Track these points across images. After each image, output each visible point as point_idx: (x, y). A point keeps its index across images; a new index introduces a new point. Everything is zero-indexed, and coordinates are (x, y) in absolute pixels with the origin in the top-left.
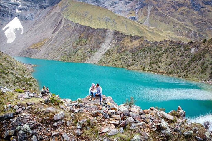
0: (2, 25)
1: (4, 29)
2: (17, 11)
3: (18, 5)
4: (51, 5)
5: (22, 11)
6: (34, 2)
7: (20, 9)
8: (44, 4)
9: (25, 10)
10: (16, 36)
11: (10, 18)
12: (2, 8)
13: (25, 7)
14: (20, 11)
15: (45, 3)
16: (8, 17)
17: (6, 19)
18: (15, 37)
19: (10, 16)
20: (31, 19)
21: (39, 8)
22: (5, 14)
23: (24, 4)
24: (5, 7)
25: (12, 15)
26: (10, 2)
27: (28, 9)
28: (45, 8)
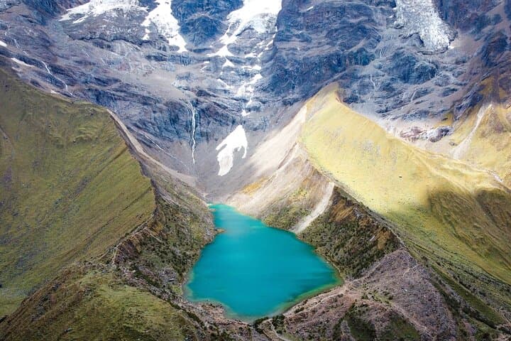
0: (216, 140)
1: (218, 148)
2: (244, 113)
3: (245, 101)
4: (303, 97)
5: (252, 112)
6: (274, 93)
7: (249, 110)
8: (290, 97)
9: (257, 109)
10: (234, 162)
11: (229, 127)
12: (220, 111)
13: (257, 104)
14: (249, 113)
15: (293, 94)
16: (227, 125)
17: (224, 129)
18: (231, 165)
19: (231, 124)
20: (262, 128)
21: (280, 105)
22: (224, 121)
23: (257, 98)
24: (225, 108)
25: (234, 122)
26: (235, 97)
27: (263, 107)
28: (291, 104)
